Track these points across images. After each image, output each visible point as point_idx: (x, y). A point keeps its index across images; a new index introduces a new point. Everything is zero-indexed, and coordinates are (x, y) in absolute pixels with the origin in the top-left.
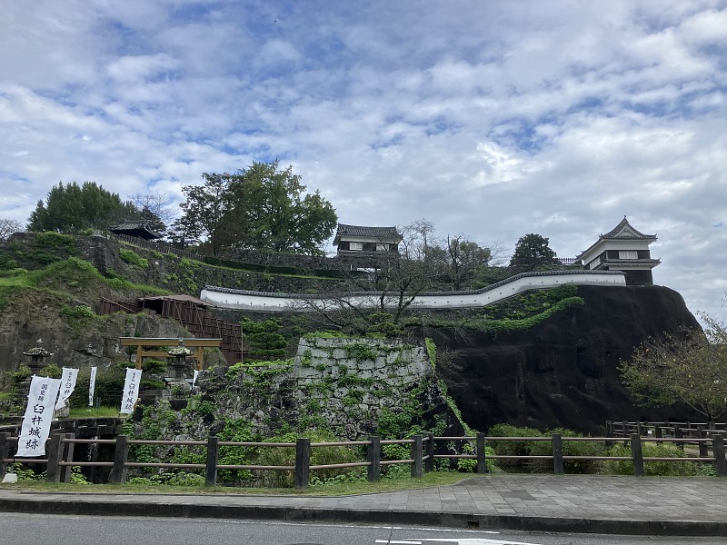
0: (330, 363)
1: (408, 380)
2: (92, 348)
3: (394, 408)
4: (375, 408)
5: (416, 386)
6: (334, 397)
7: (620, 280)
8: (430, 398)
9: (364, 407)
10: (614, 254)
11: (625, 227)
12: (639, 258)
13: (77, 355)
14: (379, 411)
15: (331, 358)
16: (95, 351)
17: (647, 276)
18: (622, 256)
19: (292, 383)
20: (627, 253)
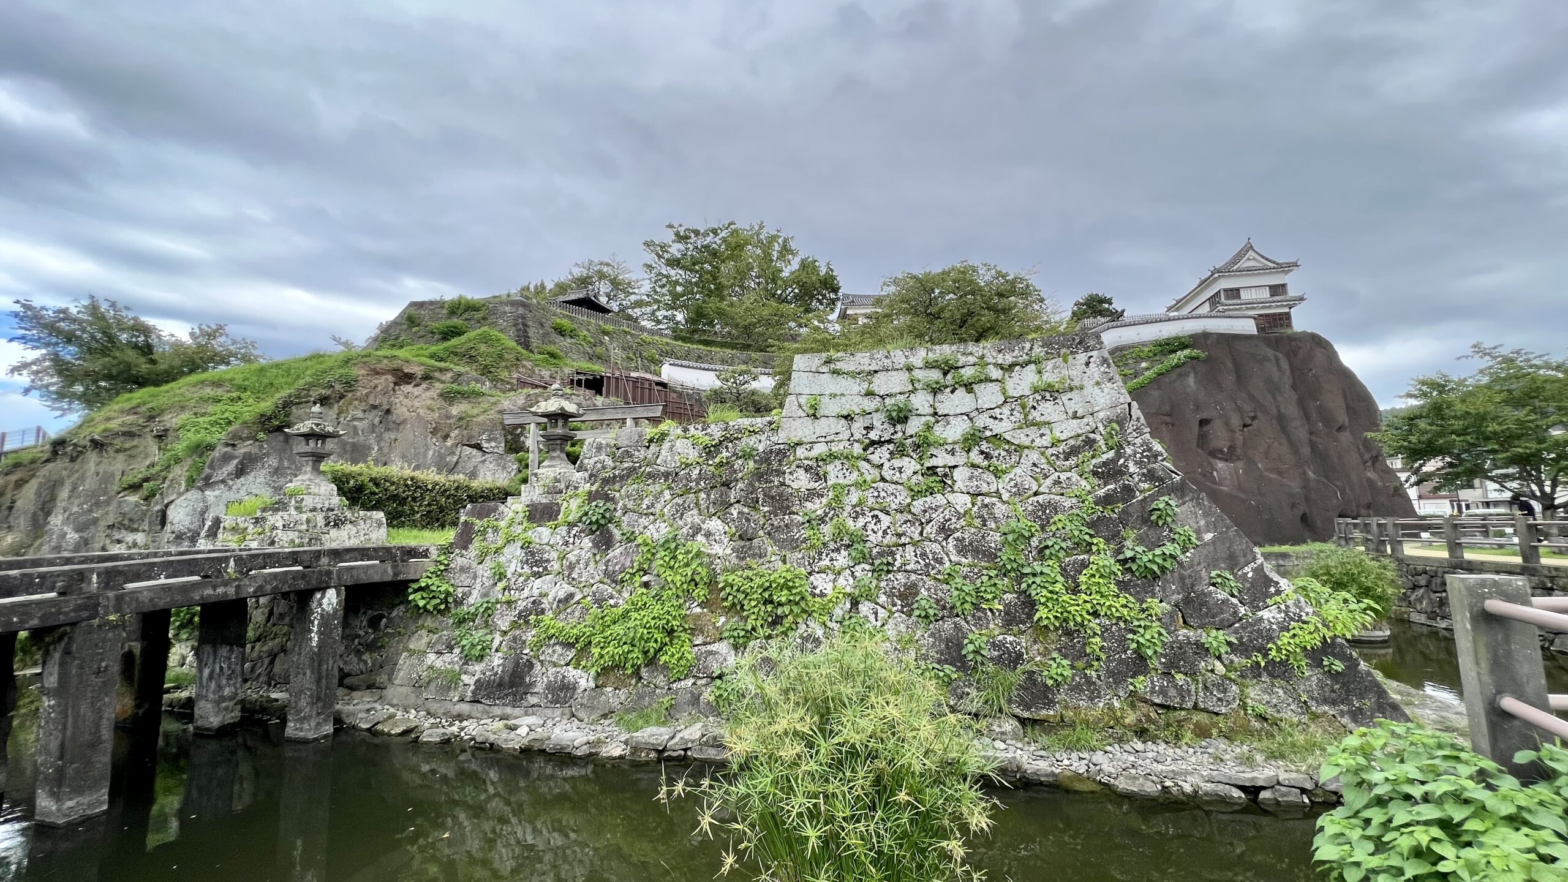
0: (870, 404)
1: (1067, 429)
2: (489, 440)
3: (1040, 498)
4: (987, 500)
5: (1090, 443)
6: (883, 479)
7: (1248, 327)
8: (1132, 468)
9: (962, 501)
10: (1234, 293)
11: (1251, 253)
12: (1272, 296)
13: (468, 451)
14: (1000, 509)
15: (870, 394)
16: (493, 444)
17: (1284, 319)
18: (1245, 296)
19: (782, 454)
20: (1253, 290)
